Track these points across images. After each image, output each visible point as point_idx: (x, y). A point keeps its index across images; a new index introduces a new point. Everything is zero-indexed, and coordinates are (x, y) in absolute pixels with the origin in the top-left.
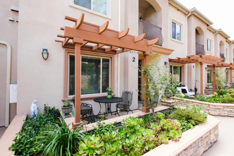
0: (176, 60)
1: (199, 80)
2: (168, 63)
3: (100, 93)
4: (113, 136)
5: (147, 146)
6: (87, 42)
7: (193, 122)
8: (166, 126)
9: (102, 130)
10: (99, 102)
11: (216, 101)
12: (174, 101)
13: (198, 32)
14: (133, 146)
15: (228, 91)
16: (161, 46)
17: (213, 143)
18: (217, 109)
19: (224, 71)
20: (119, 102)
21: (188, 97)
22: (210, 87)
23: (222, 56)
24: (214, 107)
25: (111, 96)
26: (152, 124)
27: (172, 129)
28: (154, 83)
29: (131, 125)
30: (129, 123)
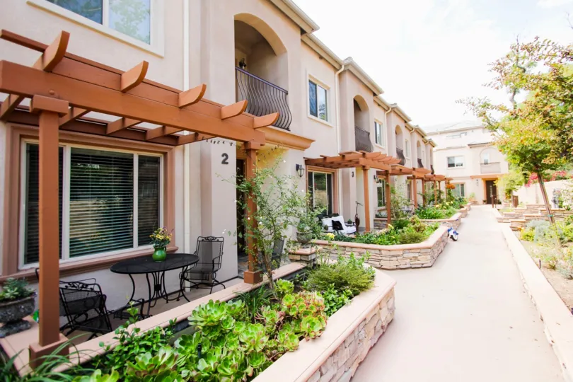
0: (321, 162)
1: (362, 201)
2: (304, 166)
3: (132, 246)
4: (160, 360)
5: (250, 367)
6: (85, 110)
7: (349, 291)
8: (294, 309)
9: (133, 348)
10: (130, 274)
11: (391, 241)
12: (314, 250)
13: (358, 106)
14: (216, 375)
15: (410, 219)
16: (288, 129)
17: (385, 327)
18: (393, 256)
19: (405, 182)
20: (187, 266)
21: (345, 237)
22: (384, 213)
23: (400, 154)
24: (388, 253)
25: (163, 253)
26: (266, 310)
27: (306, 314)
28: (269, 213)
29: (212, 321)
30: (207, 317)
